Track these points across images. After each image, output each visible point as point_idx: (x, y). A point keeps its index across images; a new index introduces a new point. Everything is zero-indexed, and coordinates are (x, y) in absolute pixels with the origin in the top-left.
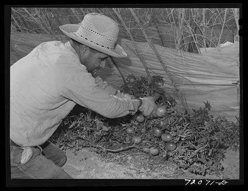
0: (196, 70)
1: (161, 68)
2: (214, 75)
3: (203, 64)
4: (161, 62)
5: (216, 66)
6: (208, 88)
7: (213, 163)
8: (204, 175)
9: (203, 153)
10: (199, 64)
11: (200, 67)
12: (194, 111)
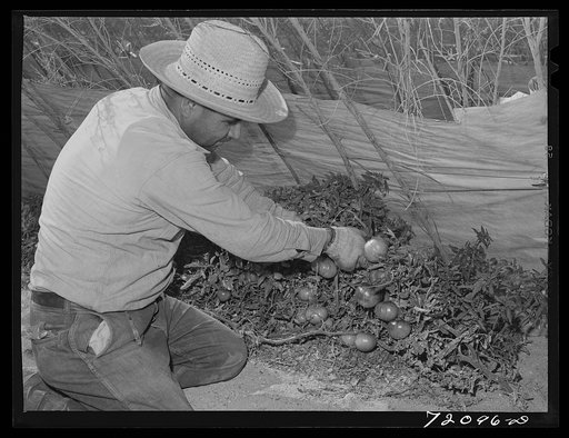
0: (450, 158)
1: (375, 155)
2: (492, 167)
3: (464, 144)
4: (373, 142)
5: (493, 148)
6: (481, 197)
7: (499, 366)
8: (473, 395)
9: (472, 344)
10: (456, 144)
11: (457, 150)
12: (454, 249)
